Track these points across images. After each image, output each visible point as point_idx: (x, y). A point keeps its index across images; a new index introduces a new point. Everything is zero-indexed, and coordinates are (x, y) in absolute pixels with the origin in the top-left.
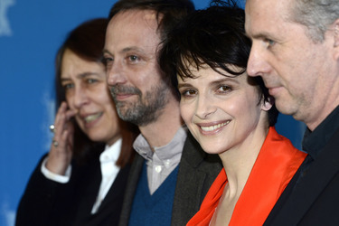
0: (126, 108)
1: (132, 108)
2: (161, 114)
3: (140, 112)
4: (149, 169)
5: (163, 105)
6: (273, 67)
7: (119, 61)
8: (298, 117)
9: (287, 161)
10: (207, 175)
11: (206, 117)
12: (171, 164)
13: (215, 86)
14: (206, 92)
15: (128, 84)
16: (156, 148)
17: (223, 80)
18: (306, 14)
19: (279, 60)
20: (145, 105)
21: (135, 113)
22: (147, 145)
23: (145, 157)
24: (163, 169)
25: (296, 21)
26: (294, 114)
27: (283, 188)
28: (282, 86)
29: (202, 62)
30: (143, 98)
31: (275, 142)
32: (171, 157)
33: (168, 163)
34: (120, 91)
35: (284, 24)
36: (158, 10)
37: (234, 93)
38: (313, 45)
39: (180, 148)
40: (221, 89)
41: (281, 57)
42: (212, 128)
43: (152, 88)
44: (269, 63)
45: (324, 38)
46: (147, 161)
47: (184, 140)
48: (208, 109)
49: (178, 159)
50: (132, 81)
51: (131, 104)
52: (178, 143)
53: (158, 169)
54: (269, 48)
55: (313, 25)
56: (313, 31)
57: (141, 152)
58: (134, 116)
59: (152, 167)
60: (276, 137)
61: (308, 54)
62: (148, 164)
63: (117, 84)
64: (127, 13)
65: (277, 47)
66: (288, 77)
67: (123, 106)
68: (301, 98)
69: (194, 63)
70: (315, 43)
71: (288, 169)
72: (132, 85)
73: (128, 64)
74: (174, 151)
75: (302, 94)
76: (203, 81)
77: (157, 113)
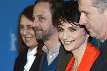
0: (38, 35)
1: (40, 35)
2: (50, 38)
3: (43, 37)
4: (48, 57)
5: (51, 35)
6: (88, 22)
7: (37, 19)
8: (97, 38)
9: (94, 54)
10: (68, 58)
11: (66, 39)
12: (55, 55)
13: (70, 29)
14: (67, 31)
15: (39, 27)
16: (50, 50)
17: (72, 27)
18: (97, 4)
19: (89, 19)
20: (44, 34)
21: (41, 37)
22: (47, 49)
23: (46, 53)
24: (52, 57)
25: (94, 6)
26: (96, 37)
27: (93, 63)
28: (91, 28)
29: (66, 21)
30: (44, 32)
31: (91, 47)
32: (55, 52)
33: (54, 55)
34: (36, 29)
35: (90, 7)
36: (51, 3)
37: (76, 31)
38: (100, 14)
39: (58, 49)
40: (72, 30)
41: (90, 19)
42: (68, 43)
43: (47, 29)
44: (87, 20)
45: (104, 12)
46: (47, 54)
47: (60, 47)
48: (67, 36)
49: (58, 53)
50: (40, 26)
51: (40, 34)
52: (58, 48)
53: (51, 57)
54: (86, 15)
55: (100, 7)
56: (100, 9)
57: (45, 51)
58: (41, 38)
59: (49, 56)
60: (91, 45)
61: (99, 17)
62: (48, 55)
63: (35, 27)
64: (40, 3)
65: (88, 15)
66: (92, 25)
67: (37, 35)
68: (98, 32)
69: (63, 21)
70: (101, 14)
71: (95, 56)
72: (40, 27)
73: (39, 20)
74: (56, 51)
75: (98, 31)
76: (66, 27)
77: (49, 37)
